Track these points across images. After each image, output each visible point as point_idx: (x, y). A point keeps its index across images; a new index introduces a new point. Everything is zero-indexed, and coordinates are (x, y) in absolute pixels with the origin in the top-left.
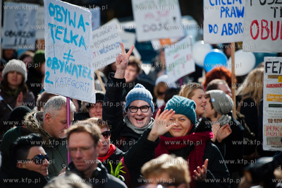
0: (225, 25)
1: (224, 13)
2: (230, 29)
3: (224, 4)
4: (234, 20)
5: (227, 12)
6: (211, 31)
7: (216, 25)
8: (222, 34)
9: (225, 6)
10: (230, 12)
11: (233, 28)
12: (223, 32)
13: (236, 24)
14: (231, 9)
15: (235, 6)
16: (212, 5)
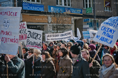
0: (102, 37)
1: (104, 34)
2: (103, 39)
3: (105, 31)
4: (106, 37)
5: (105, 34)
6: (97, 37)
7: (99, 36)
8: (100, 40)
9: (105, 32)
10: (106, 34)
11: (104, 39)
12: (101, 39)
13: (106, 39)
14: (107, 33)
15: (108, 33)
16: (102, 30)
